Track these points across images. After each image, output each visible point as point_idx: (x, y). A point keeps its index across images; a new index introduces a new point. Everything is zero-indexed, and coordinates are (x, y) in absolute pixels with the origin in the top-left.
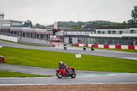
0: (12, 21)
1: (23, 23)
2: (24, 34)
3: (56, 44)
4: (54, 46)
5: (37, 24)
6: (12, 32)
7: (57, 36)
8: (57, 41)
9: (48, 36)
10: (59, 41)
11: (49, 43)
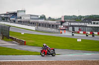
0: (31, 15)
1: (39, 17)
2: (39, 25)
3: (63, 31)
4: (62, 33)
5: (50, 18)
6: (31, 23)
7: (64, 26)
8: (63, 30)
9: (57, 26)
10: (65, 30)
11: (58, 31)
